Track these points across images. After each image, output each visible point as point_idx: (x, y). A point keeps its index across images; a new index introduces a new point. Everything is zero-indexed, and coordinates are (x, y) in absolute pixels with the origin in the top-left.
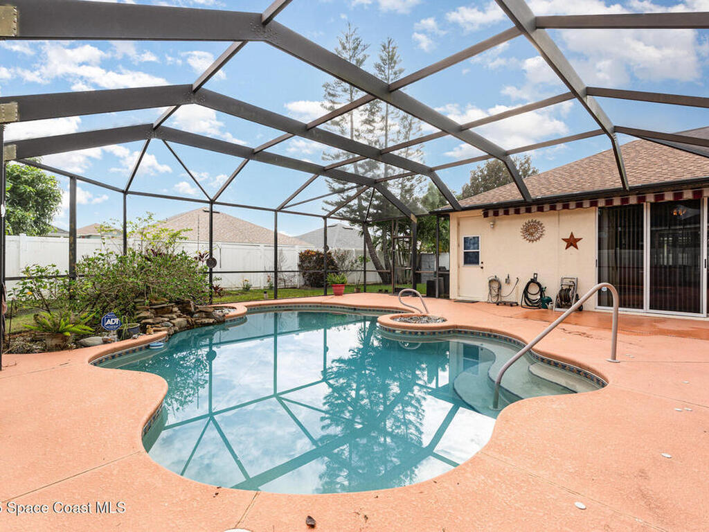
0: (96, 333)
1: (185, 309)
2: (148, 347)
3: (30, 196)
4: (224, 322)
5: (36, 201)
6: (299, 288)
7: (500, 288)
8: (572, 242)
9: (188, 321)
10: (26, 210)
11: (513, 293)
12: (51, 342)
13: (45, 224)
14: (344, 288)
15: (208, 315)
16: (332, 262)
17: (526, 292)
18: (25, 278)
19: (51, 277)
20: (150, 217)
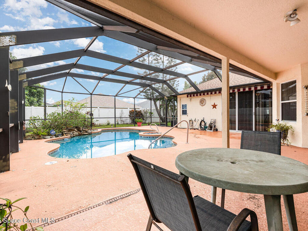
0: (48, 135)
1: (79, 130)
2: (63, 140)
3: (35, 93)
4: (91, 134)
5: (37, 94)
6: (130, 124)
7: (193, 123)
8: (214, 106)
9: (79, 133)
10: (34, 98)
11: (197, 125)
12: (36, 137)
13: (40, 102)
14: (141, 123)
15: (86, 132)
16: (142, 114)
17: (201, 124)
18: (30, 120)
19: (37, 120)
20: (73, 99)
